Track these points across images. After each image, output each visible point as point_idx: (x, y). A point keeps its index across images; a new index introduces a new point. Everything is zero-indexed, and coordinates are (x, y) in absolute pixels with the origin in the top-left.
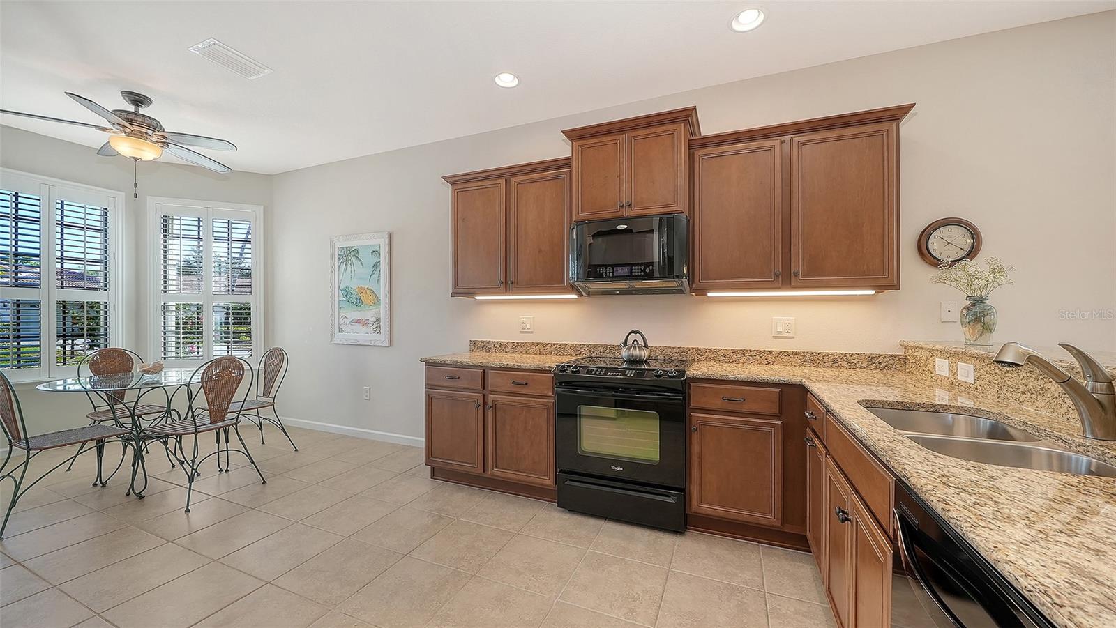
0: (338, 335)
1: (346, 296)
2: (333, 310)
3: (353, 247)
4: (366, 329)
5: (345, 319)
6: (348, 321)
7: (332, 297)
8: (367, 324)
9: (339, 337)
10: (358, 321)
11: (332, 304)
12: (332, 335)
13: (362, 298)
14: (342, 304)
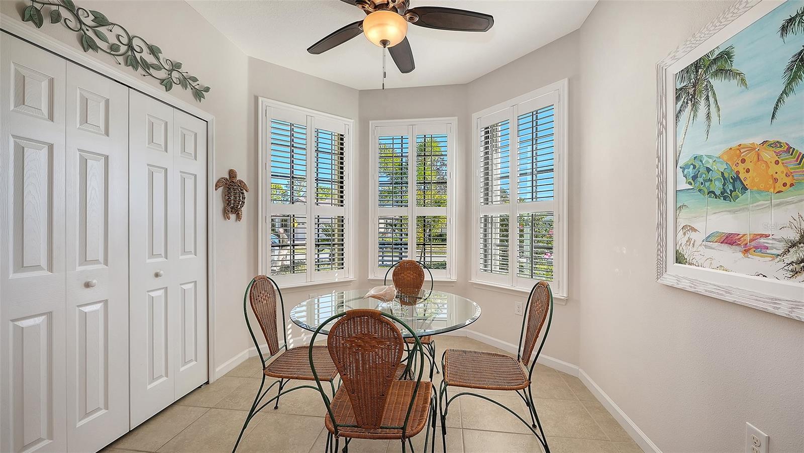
0: (674, 268)
1: (695, 178)
2: (663, 215)
3: (712, 52)
4: (757, 261)
5: (693, 235)
6: (698, 237)
7: (661, 186)
8: (761, 249)
9: (675, 273)
10: (730, 240)
11: (662, 202)
12: (661, 269)
13: (742, 176)
14: (683, 199)
